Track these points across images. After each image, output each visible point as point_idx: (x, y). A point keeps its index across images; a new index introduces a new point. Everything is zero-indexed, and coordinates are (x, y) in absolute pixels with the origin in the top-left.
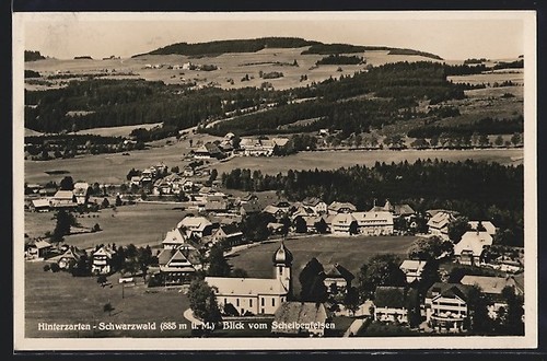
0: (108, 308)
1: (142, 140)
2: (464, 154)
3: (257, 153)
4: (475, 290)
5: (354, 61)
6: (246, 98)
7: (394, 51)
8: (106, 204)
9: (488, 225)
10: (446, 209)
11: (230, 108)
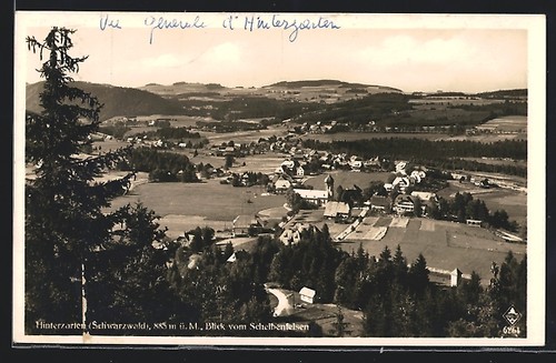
0: (249, 202)
1: (265, 125)
2: (412, 136)
3: (314, 132)
4: (418, 198)
5: (363, 92)
6: (313, 107)
7: (380, 87)
8: (249, 154)
9: (423, 168)
10: (404, 160)
11: (306, 111)
